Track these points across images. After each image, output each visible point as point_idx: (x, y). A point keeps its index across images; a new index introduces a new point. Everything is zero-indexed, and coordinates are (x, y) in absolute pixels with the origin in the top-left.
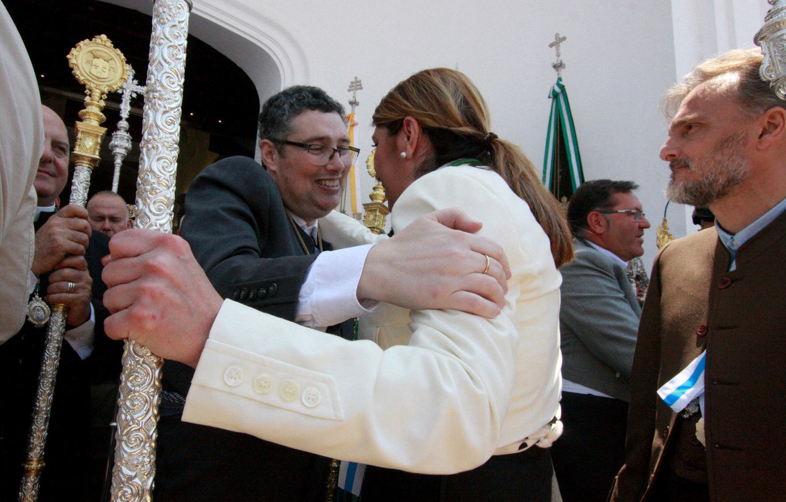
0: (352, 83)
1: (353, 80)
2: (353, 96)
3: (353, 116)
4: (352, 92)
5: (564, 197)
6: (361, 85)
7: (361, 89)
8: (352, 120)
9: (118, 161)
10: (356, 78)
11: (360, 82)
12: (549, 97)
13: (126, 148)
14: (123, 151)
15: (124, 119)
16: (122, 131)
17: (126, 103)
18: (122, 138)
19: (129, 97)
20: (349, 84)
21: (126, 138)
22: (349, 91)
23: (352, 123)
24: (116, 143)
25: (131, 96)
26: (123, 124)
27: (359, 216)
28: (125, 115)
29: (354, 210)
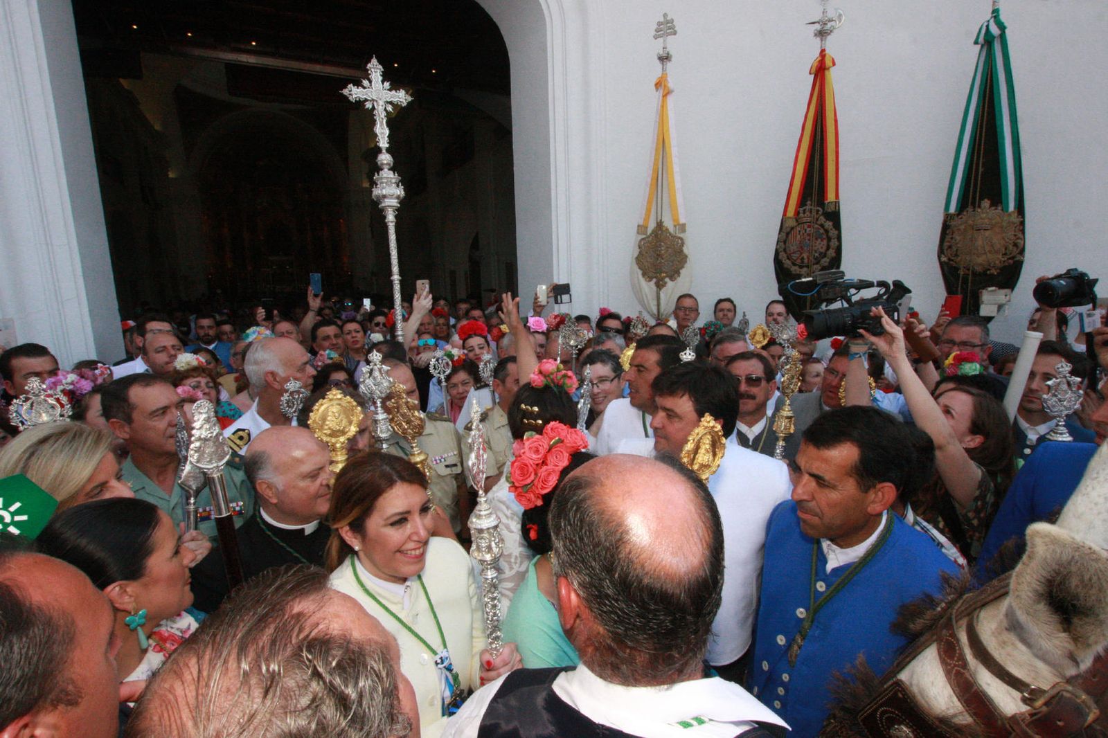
0: (660, 24)
1: (662, 19)
2: (662, 45)
3: (666, 80)
4: (661, 40)
5: (986, 200)
6: (672, 28)
7: (675, 33)
8: (665, 86)
9: (391, 217)
10: (665, 15)
11: (672, 21)
12: (976, 43)
13: (398, 197)
14: (395, 203)
15: (384, 151)
16: (386, 170)
17: (382, 123)
18: (389, 183)
19: (384, 113)
20: (655, 26)
21: (394, 181)
22: (656, 37)
23: (666, 92)
24: (384, 192)
25: (385, 109)
26: (385, 158)
27: (683, 228)
28: (384, 143)
29: (676, 220)
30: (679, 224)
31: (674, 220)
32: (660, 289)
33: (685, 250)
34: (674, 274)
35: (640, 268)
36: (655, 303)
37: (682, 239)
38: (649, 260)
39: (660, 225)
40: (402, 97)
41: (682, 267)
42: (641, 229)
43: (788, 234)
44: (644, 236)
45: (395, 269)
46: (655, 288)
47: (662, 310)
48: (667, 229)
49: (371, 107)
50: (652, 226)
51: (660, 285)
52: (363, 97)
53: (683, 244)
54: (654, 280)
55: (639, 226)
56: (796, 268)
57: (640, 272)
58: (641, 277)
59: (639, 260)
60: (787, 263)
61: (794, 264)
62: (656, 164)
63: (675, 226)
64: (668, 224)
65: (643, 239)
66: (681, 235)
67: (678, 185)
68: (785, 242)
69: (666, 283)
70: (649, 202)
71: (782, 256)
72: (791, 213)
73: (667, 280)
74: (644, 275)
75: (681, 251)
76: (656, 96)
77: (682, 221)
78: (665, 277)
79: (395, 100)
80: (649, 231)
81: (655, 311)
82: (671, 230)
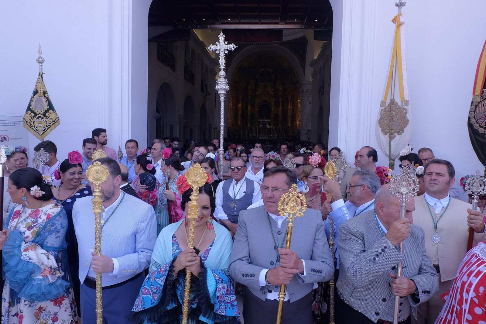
3: (400, 17)
8: (399, 21)
9: (222, 98)
13: (226, 90)
14: (223, 92)
15: (222, 70)
16: (222, 78)
17: (222, 59)
18: (222, 83)
21: (224, 82)
23: (399, 23)
24: (219, 87)
25: (224, 53)
26: (222, 73)
27: (407, 103)
28: (222, 67)
29: (402, 97)
30: (404, 101)
31: (401, 98)
32: (392, 140)
33: (408, 116)
34: (400, 131)
35: (380, 127)
36: (388, 148)
37: (405, 109)
38: (385, 122)
39: (393, 102)
40: (232, 47)
41: (406, 127)
42: (383, 103)
43: (476, 106)
44: (384, 108)
45: (222, 120)
46: (388, 139)
47: (392, 152)
48: (397, 104)
49: (218, 52)
50: (388, 102)
51: (391, 138)
52: (215, 49)
53: (406, 113)
54: (388, 134)
55: (381, 102)
56: (482, 129)
57: (380, 129)
58: (380, 132)
59: (381, 122)
60: (476, 126)
61: (481, 127)
62: (392, 66)
63: (402, 102)
64: (398, 100)
65: (383, 110)
66: (405, 107)
67: (405, 77)
68: (474, 112)
69: (395, 136)
70: (388, 88)
71: (473, 121)
72: (478, 92)
73: (396, 134)
74: (382, 131)
75: (405, 117)
76: (394, 26)
77: (406, 98)
78: (395, 132)
79: (228, 48)
80: (387, 105)
81: (388, 154)
82: (400, 104)
